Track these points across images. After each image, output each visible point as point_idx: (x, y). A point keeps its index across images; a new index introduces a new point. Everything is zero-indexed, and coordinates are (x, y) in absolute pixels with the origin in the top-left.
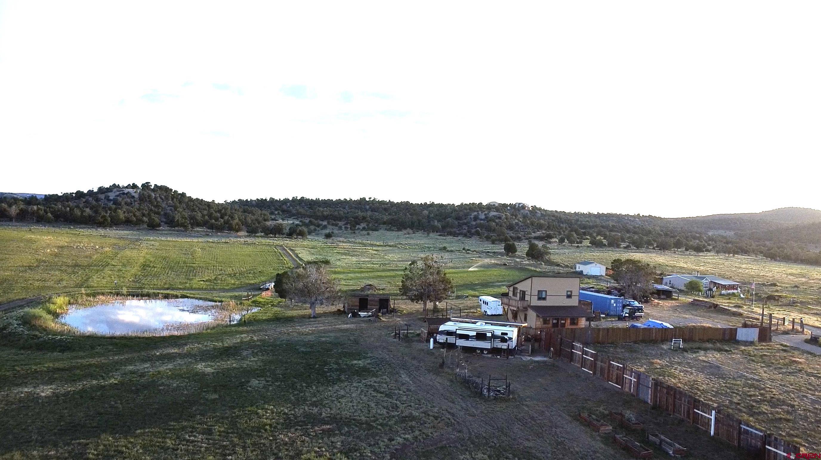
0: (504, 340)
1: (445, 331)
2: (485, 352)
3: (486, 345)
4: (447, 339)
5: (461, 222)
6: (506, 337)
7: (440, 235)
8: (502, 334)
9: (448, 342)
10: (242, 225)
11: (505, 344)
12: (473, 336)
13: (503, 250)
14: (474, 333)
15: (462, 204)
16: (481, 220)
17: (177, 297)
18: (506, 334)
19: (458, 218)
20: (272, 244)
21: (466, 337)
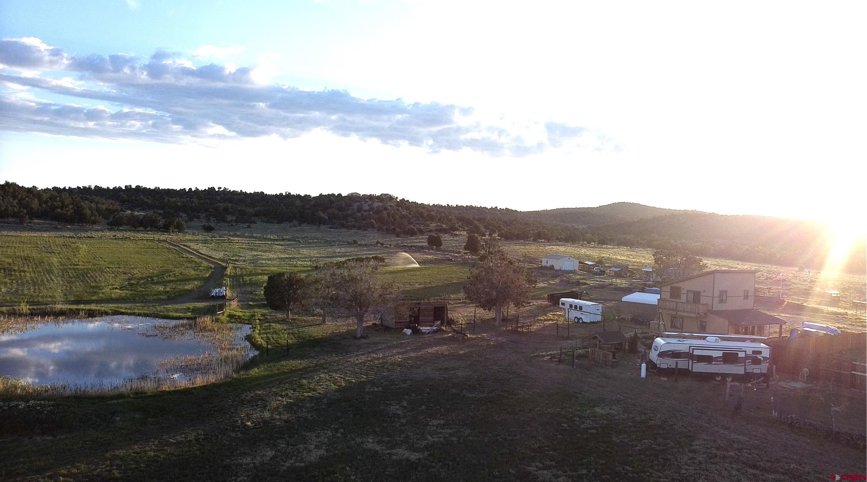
0: (756, 361)
1: (669, 351)
2: (729, 379)
3: (738, 370)
4: (677, 363)
5: (344, 213)
6: (759, 357)
7: (330, 228)
8: (754, 352)
9: (679, 367)
10: (99, 216)
11: (757, 366)
12: (719, 357)
13: (427, 244)
14: (720, 354)
15: (321, 195)
16: (365, 211)
17: (107, 314)
18: (760, 353)
19: (340, 209)
20: (153, 238)
21: (708, 359)
